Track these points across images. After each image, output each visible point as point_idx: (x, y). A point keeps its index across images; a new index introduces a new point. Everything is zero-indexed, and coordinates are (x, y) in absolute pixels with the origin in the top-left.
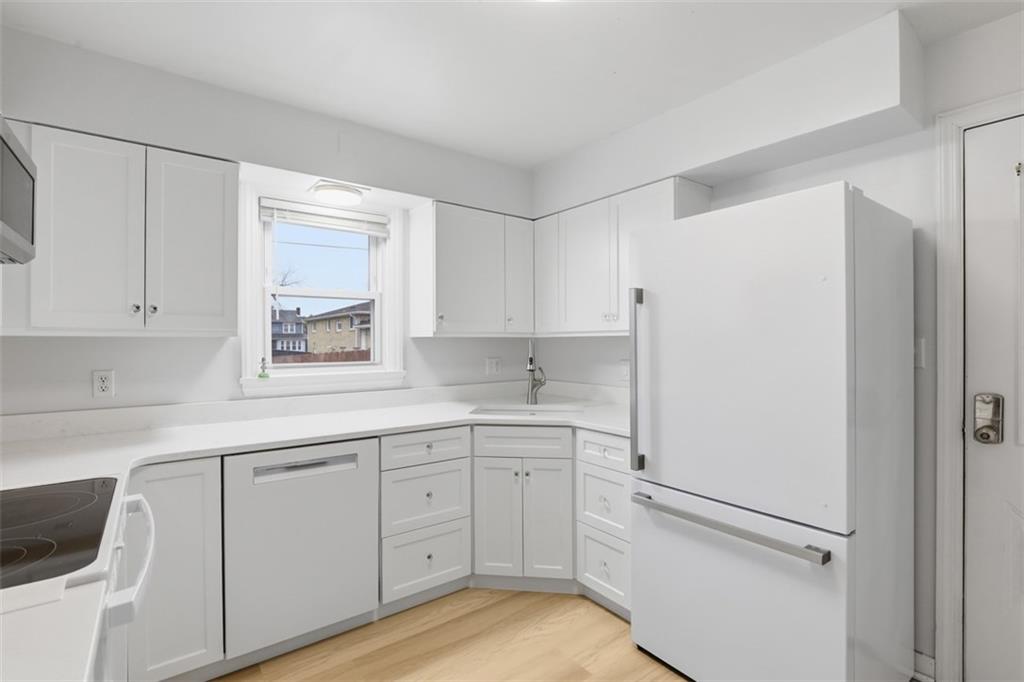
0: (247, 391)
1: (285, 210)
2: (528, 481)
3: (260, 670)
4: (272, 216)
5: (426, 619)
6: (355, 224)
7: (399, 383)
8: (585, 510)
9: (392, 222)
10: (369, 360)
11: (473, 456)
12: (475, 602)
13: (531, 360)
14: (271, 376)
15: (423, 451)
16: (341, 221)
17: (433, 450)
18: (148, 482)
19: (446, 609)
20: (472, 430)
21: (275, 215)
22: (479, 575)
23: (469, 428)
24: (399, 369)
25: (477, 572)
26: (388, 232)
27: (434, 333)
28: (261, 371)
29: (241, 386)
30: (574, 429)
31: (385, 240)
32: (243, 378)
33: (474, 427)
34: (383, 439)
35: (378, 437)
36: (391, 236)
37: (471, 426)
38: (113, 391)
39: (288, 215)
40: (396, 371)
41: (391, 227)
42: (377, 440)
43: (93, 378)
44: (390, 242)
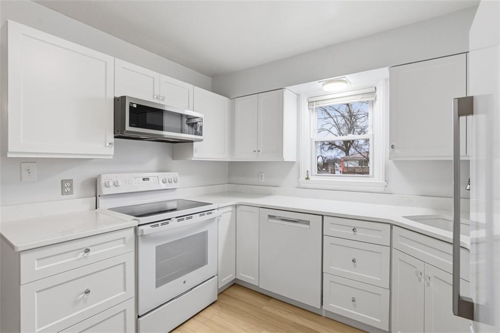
0: (302, 185)
3: (270, 300)
4: (313, 106)
6: (352, 98)
7: (382, 189)
9: (378, 89)
10: (368, 174)
11: (391, 246)
15: (351, 232)
16: (344, 98)
21: (314, 104)
23: (390, 226)
24: (382, 181)
26: (375, 97)
27: (389, 157)
28: (306, 176)
29: (299, 182)
32: (301, 179)
33: (394, 227)
34: (324, 217)
35: (323, 216)
36: (378, 98)
37: (392, 225)
38: (263, 180)
39: (320, 102)
40: (381, 182)
41: (378, 93)
42: (321, 217)
43: (259, 175)
44: (378, 102)
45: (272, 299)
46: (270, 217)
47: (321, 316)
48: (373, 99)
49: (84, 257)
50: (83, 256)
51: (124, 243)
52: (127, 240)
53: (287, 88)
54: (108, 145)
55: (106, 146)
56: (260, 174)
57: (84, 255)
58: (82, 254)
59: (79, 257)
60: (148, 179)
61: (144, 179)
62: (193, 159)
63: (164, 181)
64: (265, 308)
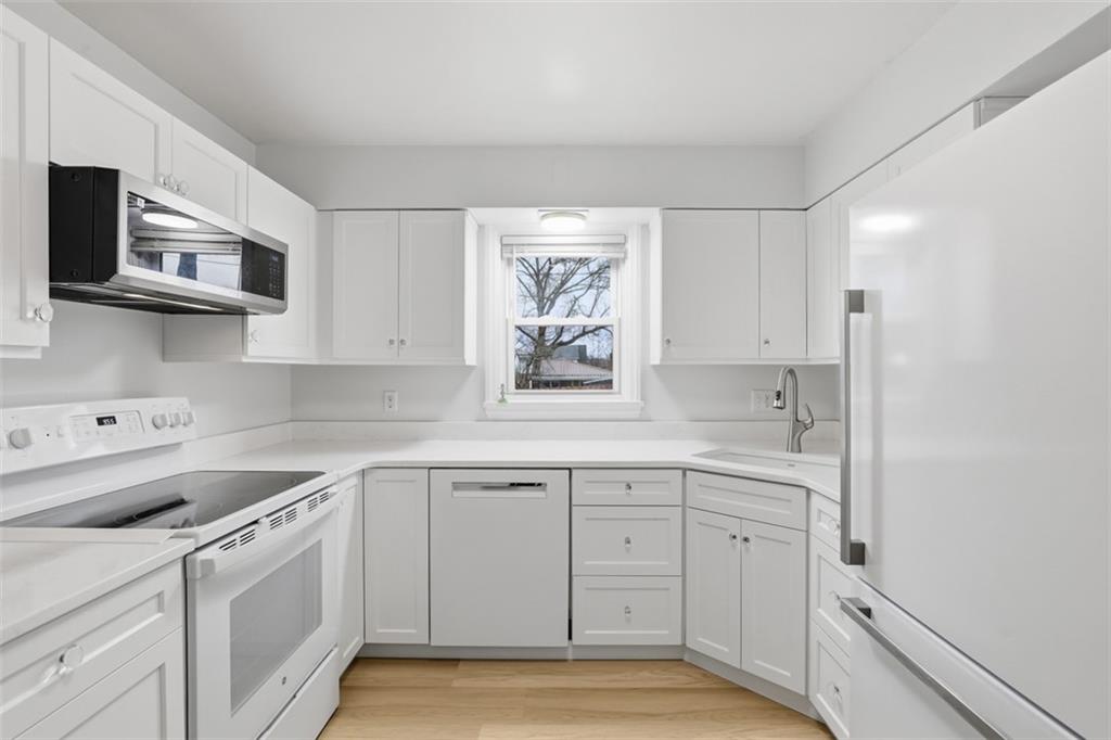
0: (490, 415)
1: (523, 245)
2: (747, 550)
4: (512, 252)
5: (617, 676)
6: (593, 248)
7: (635, 414)
8: (819, 607)
9: (629, 240)
10: (611, 388)
11: (684, 506)
12: (679, 679)
13: (779, 395)
14: (509, 401)
15: (623, 491)
16: (576, 247)
17: (632, 492)
18: (378, 481)
19: (646, 674)
20: (684, 475)
21: (515, 251)
22: (689, 649)
23: (680, 472)
25: (688, 645)
26: (626, 253)
27: (662, 360)
28: (500, 396)
29: (484, 409)
30: (809, 491)
31: (624, 259)
32: (487, 402)
33: (688, 473)
34: (574, 472)
35: (570, 469)
36: (629, 255)
37: (684, 471)
38: (396, 408)
39: (526, 249)
40: (635, 401)
41: (629, 246)
42: (567, 472)
43: (384, 397)
44: (628, 262)
45: (461, 663)
46: (457, 486)
47: (565, 660)
48: (622, 255)
49: (64, 675)
50: (56, 677)
51: (160, 608)
52: (167, 598)
53: (470, 209)
54: (30, 314)
55: (22, 317)
56: (387, 394)
57: (57, 672)
58: (52, 670)
59: (46, 681)
60: (112, 420)
61: (100, 421)
62: (244, 360)
63: (159, 422)
64: (456, 684)
